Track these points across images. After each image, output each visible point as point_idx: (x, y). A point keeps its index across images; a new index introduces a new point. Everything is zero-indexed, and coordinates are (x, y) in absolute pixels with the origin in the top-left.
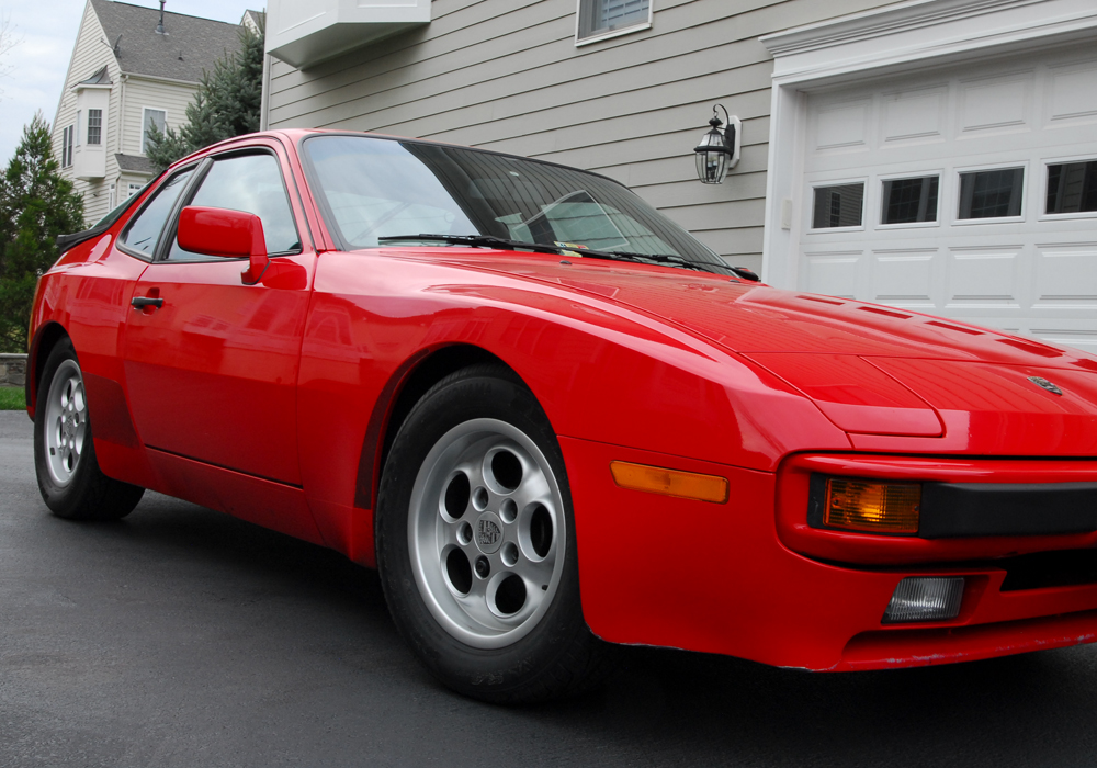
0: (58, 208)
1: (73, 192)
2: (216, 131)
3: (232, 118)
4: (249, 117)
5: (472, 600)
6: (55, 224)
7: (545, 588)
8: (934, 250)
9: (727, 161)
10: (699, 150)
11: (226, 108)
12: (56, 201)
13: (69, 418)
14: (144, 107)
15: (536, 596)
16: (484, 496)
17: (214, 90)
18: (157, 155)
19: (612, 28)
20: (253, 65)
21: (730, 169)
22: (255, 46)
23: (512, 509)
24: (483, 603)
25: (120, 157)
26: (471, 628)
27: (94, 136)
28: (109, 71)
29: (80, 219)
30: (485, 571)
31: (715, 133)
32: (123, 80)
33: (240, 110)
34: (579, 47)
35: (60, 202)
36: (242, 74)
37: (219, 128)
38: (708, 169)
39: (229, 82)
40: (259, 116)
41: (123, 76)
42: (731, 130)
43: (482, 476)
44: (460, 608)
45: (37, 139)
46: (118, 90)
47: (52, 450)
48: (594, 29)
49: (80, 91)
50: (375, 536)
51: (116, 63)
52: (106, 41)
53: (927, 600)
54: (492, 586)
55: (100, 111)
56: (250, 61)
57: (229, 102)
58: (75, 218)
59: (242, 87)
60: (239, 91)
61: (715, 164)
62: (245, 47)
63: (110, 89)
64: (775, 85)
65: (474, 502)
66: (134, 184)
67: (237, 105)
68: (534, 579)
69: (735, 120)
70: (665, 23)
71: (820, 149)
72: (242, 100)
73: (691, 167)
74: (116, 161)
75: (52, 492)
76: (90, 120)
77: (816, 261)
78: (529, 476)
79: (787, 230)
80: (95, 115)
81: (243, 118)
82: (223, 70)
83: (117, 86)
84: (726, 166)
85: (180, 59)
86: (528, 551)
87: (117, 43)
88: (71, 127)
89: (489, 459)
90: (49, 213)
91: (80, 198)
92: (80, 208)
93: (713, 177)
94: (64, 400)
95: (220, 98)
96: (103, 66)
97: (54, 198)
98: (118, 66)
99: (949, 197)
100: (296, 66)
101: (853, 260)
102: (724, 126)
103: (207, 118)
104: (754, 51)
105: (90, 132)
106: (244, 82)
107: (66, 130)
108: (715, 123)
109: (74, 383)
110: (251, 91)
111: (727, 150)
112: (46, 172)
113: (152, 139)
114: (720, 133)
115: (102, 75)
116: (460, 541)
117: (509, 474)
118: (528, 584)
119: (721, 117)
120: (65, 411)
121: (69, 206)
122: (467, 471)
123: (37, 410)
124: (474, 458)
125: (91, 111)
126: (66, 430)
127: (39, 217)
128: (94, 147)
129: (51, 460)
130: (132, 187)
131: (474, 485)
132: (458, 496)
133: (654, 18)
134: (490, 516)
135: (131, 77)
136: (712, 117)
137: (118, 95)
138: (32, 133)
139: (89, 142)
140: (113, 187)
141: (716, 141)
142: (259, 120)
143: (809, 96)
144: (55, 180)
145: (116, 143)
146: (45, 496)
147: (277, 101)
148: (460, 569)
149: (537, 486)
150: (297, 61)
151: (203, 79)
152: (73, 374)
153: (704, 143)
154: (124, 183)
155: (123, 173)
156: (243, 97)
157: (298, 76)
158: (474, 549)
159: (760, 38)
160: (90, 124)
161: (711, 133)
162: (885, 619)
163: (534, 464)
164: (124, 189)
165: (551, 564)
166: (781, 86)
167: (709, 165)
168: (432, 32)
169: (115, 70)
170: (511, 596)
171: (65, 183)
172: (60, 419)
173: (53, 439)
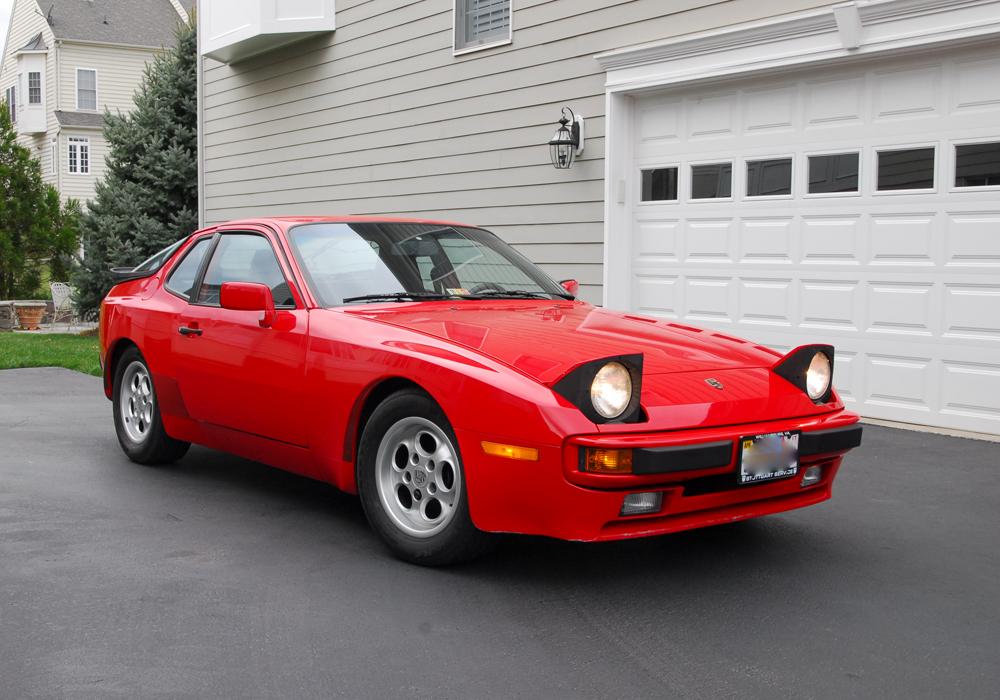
0: (19, 173)
1: (31, 158)
2: (159, 115)
4: (186, 101)
5: (413, 512)
6: (19, 186)
7: (451, 505)
8: (730, 219)
9: (574, 150)
10: (552, 143)
11: (167, 95)
12: (18, 167)
13: (139, 399)
14: (77, 68)
15: (447, 510)
16: (416, 457)
17: (156, 79)
18: (113, 136)
19: (481, 42)
20: (187, 57)
21: (577, 156)
22: (187, 41)
23: (432, 464)
24: (419, 514)
25: (59, 113)
26: (413, 527)
27: (35, 95)
28: (44, 37)
29: (38, 180)
30: (419, 497)
31: (564, 129)
32: (57, 45)
33: (178, 96)
34: (456, 56)
35: (21, 167)
36: (179, 66)
37: (162, 112)
38: (560, 157)
39: (168, 73)
40: (196, 99)
41: (57, 42)
42: (576, 126)
43: (414, 446)
44: (406, 517)
46: (53, 54)
47: (127, 419)
48: (467, 41)
49: (20, 57)
50: (356, 479)
51: (50, 30)
52: (40, 11)
53: (645, 503)
54: (423, 505)
55: (39, 73)
56: (183, 53)
57: (170, 90)
58: (34, 180)
59: (179, 77)
60: (177, 80)
61: (565, 154)
62: (179, 42)
63: (46, 54)
64: (608, 92)
65: (411, 461)
66: (73, 137)
67: (176, 91)
68: (444, 501)
69: (579, 118)
70: (522, 40)
71: (644, 140)
72: (179, 88)
73: (547, 154)
74: (55, 117)
75: (130, 447)
76: (30, 82)
77: (645, 226)
78: (440, 447)
79: (622, 203)
80: (34, 77)
81: (181, 102)
82: (162, 62)
83: (52, 51)
84: (574, 155)
85: (105, 23)
86: (441, 487)
87: (50, 12)
88: (13, 88)
89: (418, 438)
90: (13, 177)
91: (37, 162)
92: (38, 170)
93: (564, 163)
94: (133, 386)
95: (161, 86)
96: (39, 33)
97: (16, 163)
98: (52, 33)
99: (739, 179)
100: (225, 62)
101: (672, 226)
102: (571, 123)
103: (152, 104)
104: (590, 65)
105: (31, 94)
106: (181, 72)
107: (8, 90)
108: (564, 122)
109: (141, 376)
110: (187, 79)
111: (574, 142)
112: (8, 142)
113: (107, 123)
114: (568, 130)
115: (38, 40)
116: (405, 481)
117: (429, 445)
118: (442, 503)
119: (568, 117)
120: (135, 394)
121: (28, 170)
122: (407, 444)
123: (113, 391)
124: (410, 437)
125: (30, 74)
126: (136, 406)
127: (5, 181)
128: (35, 106)
129: (127, 425)
130: (71, 140)
131: (410, 452)
132: (402, 457)
133: (513, 36)
134: (420, 468)
135: (64, 42)
136: (561, 117)
137: (54, 58)
139: (31, 101)
140: (54, 140)
141: (565, 136)
142: (196, 104)
143: (634, 100)
144: (16, 149)
145: (54, 101)
146: (126, 449)
147: (209, 90)
148: (405, 496)
149: (445, 453)
150: (226, 58)
151: (146, 70)
152: (139, 369)
153: (556, 138)
154: (64, 137)
155: (63, 128)
156: (180, 85)
157: (227, 70)
158: (412, 486)
159: (596, 56)
160: (30, 85)
161: (560, 130)
162: (621, 514)
163: (442, 441)
164: (64, 142)
165: (454, 493)
166: (612, 93)
167: (561, 154)
168: (337, 38)
169: (49, 37)
170: (433, 510)
171: (23, 150)
172: (131, 399)
173: (126, 412)
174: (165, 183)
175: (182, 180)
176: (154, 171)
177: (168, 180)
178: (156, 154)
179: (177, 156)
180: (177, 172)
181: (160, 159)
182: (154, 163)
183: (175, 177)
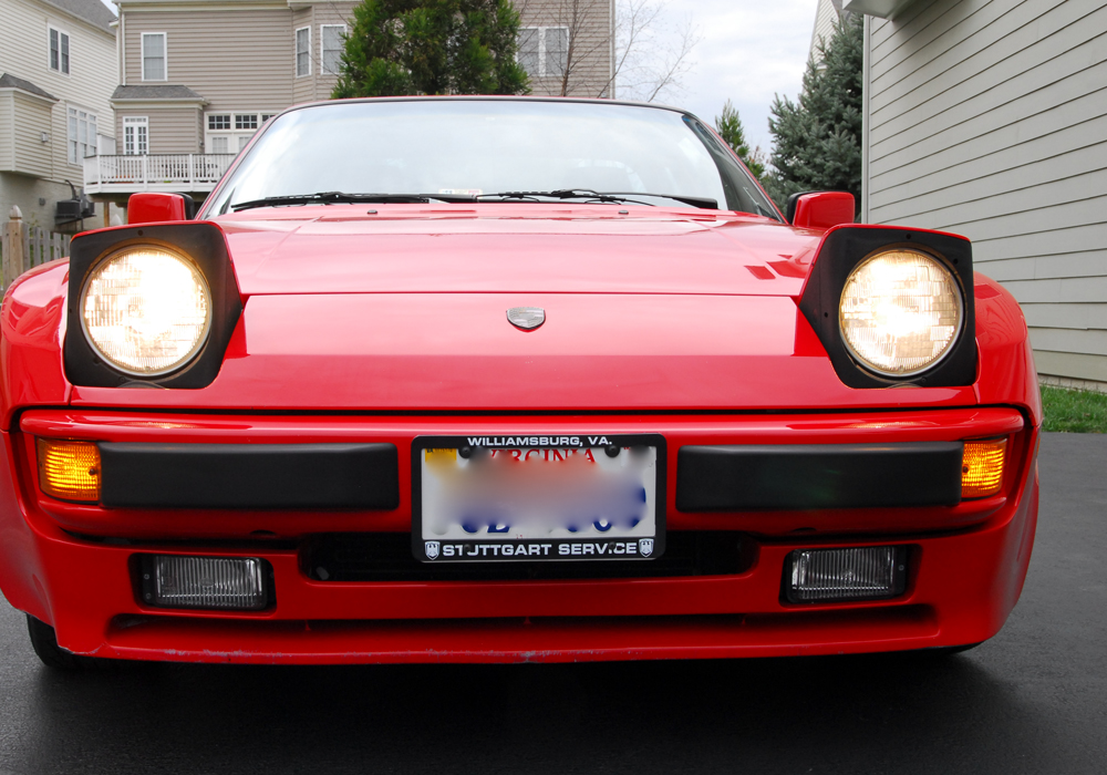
2: (826, 97)
3: (844, 81)
33: (852, 71)
39: (842, 44)
45: (728, 128)
81: (855, 79)
100: (885, 17)
138: (724, 123)
147: (875, 57)
150: (885, 11)
157: (890, 27)
174: (825, 179)
175: (845, 173)
176: (815, 166)
177: (829, 175)
178: (817, 144)
179: (839, 143)
180: (839, 164)
181: (820, 149)
182: (814, 156)
183: (837, 170)
